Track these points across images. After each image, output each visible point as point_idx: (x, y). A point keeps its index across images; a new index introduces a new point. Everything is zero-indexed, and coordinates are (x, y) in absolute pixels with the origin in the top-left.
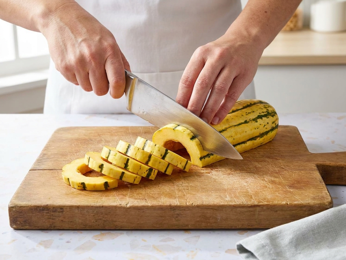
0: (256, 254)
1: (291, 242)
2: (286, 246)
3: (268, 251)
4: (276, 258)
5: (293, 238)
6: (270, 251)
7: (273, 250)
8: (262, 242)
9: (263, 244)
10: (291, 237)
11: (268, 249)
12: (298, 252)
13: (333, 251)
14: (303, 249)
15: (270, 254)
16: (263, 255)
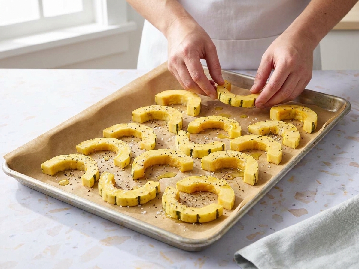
0: (257, 265)
1: (290, 249)
2: (285, 253)
3: (268, 261)
4: (276, 267)
5: (291, 245)
6: (270, 261)
7: (273, 258)
8: (261, 251)
9: (262, 253)
10: (289, 243)
11: (267, 258)
12: (298, 259)
13: (332, 256)
14: (302, 256)
15: (270, 264)
16: (263, 265)
